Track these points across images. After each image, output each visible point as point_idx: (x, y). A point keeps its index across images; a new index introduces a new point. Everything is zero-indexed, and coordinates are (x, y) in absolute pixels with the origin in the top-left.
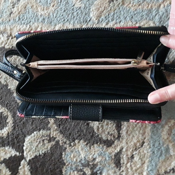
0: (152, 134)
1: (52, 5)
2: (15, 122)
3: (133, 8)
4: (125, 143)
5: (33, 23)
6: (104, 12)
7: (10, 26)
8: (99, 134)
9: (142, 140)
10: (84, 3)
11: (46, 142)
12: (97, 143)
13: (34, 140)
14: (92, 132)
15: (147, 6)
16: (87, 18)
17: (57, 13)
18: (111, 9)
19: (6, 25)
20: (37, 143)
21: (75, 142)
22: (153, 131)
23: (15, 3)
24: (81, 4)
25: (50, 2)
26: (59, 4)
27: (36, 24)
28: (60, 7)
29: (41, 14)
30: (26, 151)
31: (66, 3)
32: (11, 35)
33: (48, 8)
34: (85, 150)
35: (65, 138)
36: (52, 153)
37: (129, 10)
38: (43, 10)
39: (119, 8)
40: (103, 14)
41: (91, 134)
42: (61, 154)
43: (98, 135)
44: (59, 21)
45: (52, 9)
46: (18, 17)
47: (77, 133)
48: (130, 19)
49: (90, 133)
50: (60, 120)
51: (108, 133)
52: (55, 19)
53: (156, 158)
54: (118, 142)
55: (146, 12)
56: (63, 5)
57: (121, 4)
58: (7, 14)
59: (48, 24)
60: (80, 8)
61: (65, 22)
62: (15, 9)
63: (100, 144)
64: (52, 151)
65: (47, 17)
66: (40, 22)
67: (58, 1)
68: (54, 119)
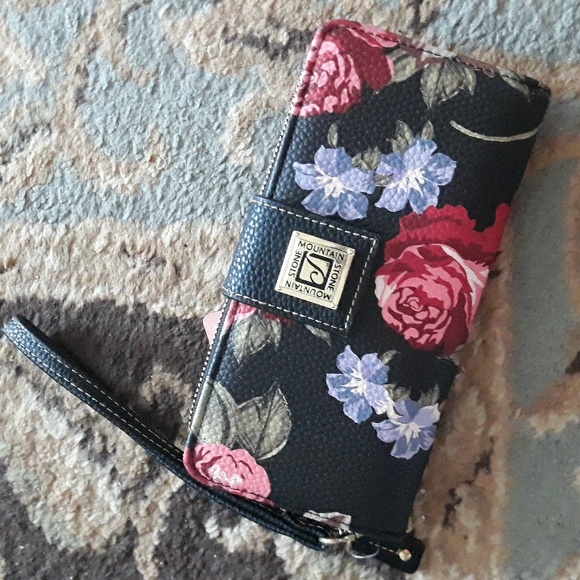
1: (148, 157)
2: (14, 573)
5: (80, 220)
10: (262, 153)
17: (168, 185)
23: (13, 147)
24: (252, 155)
25: (140, 148)
26: (174, 152)
27: (89, 222)
28: (176, 166)
29: (110, 186)
31: (198, 150)
33: (133, 166)
38: (117, 172)
44: (176, 211)
45: (146, 169)
46: (22, 197)
50: (178, 568)
52: (161, 207)
56: (187, 156)
59: (134, 221)
60: (248, 168)
61: (197, 218)
62: (13, 168)
65: (131, 199)
66: (105, 216)
67: (170, 143)
68: (157, 564)
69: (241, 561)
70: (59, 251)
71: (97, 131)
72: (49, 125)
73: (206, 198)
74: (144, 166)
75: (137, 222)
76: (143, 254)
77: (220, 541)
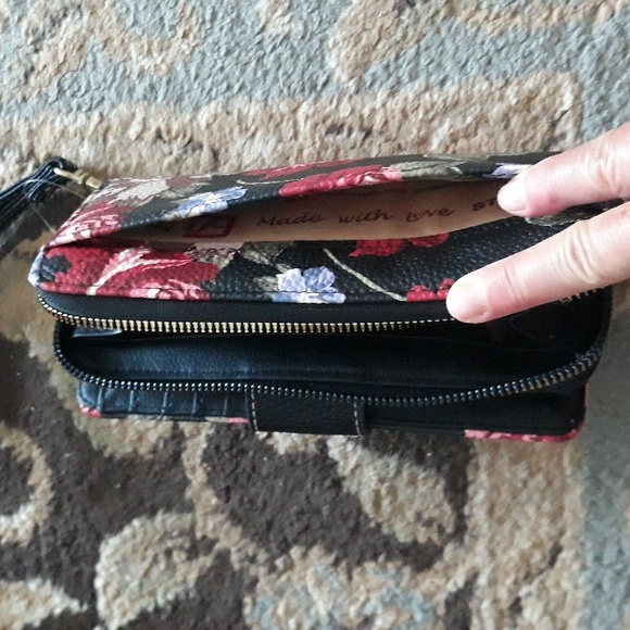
0: (592, 516)
1: (180, 34)
2: (60, 482)
3: (489, 28)
4: (485, 554)
5: (113, 106)
6: (380, 46)
7: (27, 119)
8: (380, 520)
9: (551, 538)
10: (301, 18)
11: (178, 557)
12: (375, 557)
13: (134, 551)
14: (355, 513)
15: (545, 15)
16: (315, 76)
17: (202, 61)
18: (405, 36)
19: (11, 119)
20: (146, 564)
21: (289, 557)
22: (593, 503)
23: (43, 34)
24: (289, 22)
25: (172, 23)
26: (208, 26)
27: (123, 108)
28: (210, 40)
29: (142, 68)
30: (105, 592)
31: (232, 20)
32: (31, 153)
33: (166, 44)
34: (331, 584)
35: (252, 540)
36: (203, 600)
37: (475, 36)
38: (149, 52)
39: (438, 31)
40: (374, 55)
41: (351, 523)
42: (240, 605)
43: (379, 526)
44: (211, 90)
45: (179, 46)
46: (56, 85)
47: (298, 519)
48: (479, 69)
49: (345, 518)
50: (228, 471)
51: (419, 515)
52: (196, 86)
53: (609, 609)
54: (455, 549)
55: (541, 40)
56: (221, 29)
57: (442, 14)
58: (14, 74)
59: (168, 104)
60: (287, 37)
61: (233, 96)
62: (45, 55)
63: (388, 559)
64: (205, 593)
65: (164, 80)
66: (138, 101)
67: (203, 16)
68: (205, 469)
69: (292, 463)
70: (94, 141)
71: (128, 9)
72: (79, 7)
73: (243, 71)
74: (177, 44)
75: (172, 104)
76: (179, 139)
77: (270, 442)
